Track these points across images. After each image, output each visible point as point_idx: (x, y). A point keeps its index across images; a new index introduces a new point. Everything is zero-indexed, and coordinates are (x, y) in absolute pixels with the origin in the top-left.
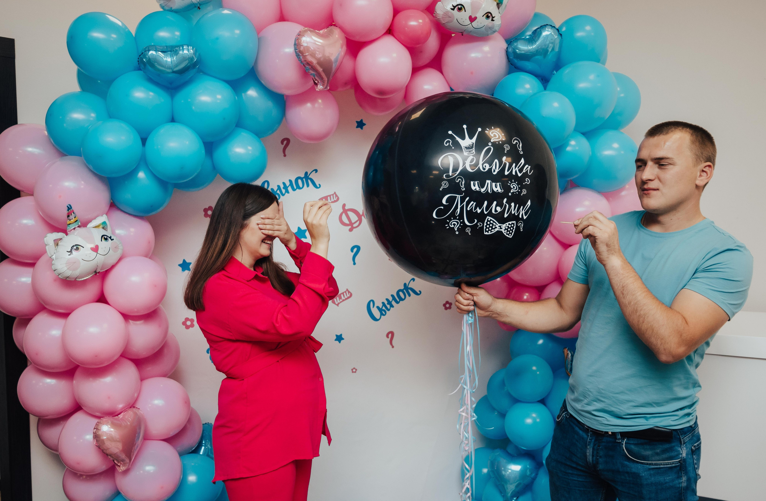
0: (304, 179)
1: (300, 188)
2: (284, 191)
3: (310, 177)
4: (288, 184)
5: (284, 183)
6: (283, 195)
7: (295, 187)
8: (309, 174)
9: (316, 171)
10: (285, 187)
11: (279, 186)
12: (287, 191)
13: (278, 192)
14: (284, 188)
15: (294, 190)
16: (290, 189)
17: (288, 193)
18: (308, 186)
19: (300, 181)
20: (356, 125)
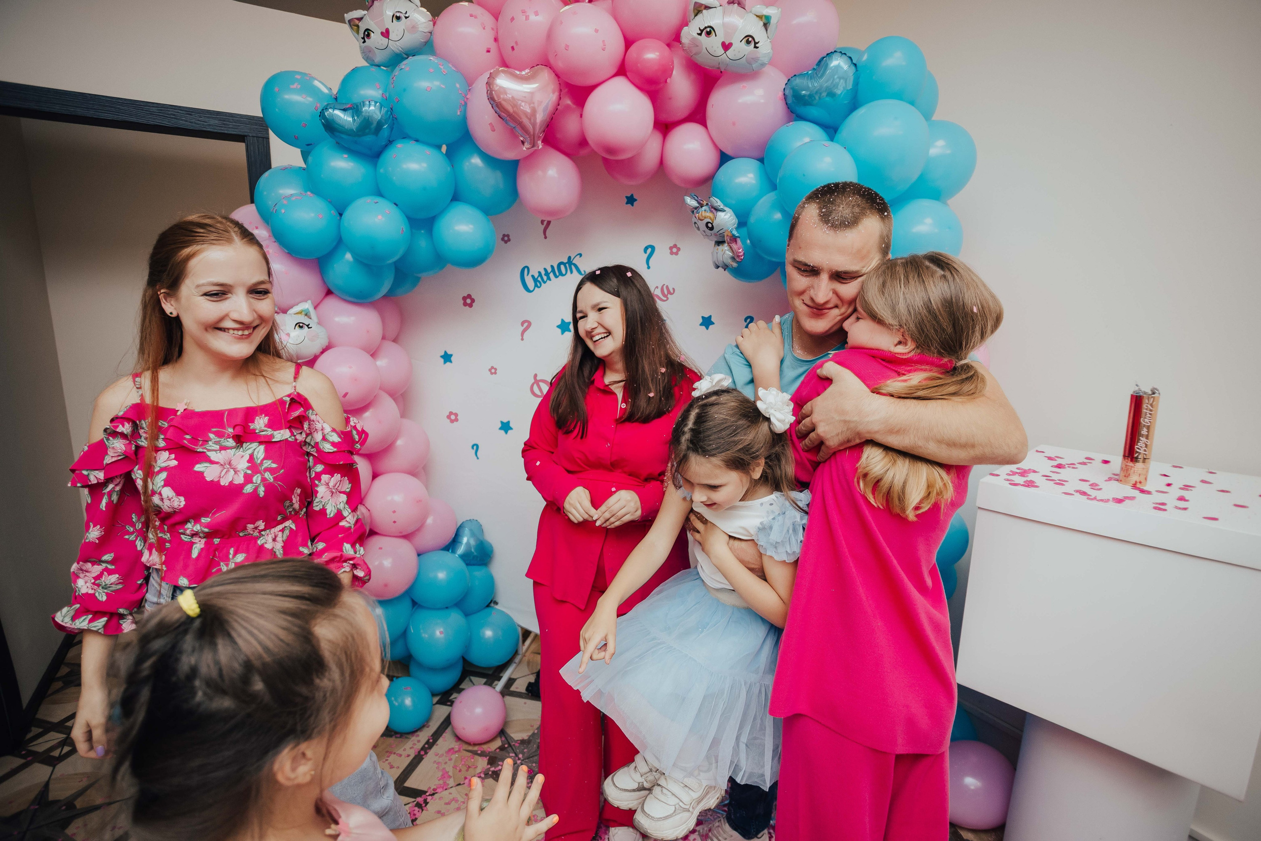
0: (567, 265)
1: (563, 275)
2: (545, 278)
3: (573, 262)
4: (549, 270)
5: (545, 269)
6: (545, 282)
7: (558, 274)
8: (572, 258)
9: (581, 255)
10: (547, 274)
11: (540, 273)
12: (549, 279)
13: (539, 279)
14: (545, 275)
15: (556, 277)
16: (551, 275)
17: (550, 280)
18: (572, 272)
19: (562, 267)
20: (626, 200)
